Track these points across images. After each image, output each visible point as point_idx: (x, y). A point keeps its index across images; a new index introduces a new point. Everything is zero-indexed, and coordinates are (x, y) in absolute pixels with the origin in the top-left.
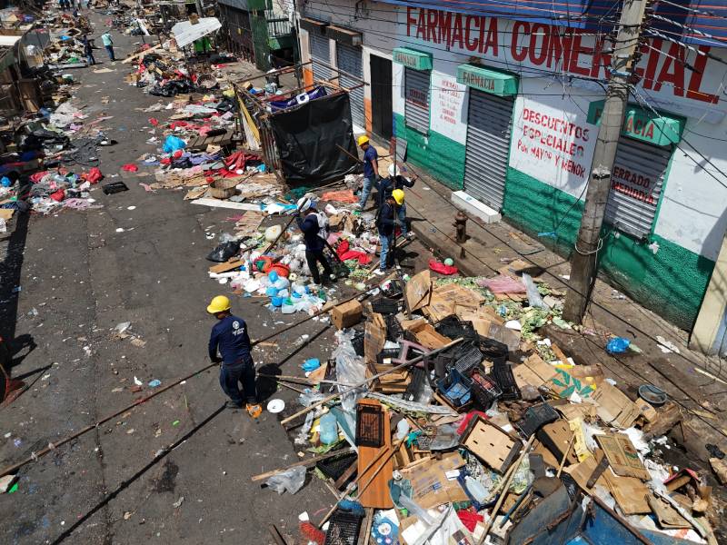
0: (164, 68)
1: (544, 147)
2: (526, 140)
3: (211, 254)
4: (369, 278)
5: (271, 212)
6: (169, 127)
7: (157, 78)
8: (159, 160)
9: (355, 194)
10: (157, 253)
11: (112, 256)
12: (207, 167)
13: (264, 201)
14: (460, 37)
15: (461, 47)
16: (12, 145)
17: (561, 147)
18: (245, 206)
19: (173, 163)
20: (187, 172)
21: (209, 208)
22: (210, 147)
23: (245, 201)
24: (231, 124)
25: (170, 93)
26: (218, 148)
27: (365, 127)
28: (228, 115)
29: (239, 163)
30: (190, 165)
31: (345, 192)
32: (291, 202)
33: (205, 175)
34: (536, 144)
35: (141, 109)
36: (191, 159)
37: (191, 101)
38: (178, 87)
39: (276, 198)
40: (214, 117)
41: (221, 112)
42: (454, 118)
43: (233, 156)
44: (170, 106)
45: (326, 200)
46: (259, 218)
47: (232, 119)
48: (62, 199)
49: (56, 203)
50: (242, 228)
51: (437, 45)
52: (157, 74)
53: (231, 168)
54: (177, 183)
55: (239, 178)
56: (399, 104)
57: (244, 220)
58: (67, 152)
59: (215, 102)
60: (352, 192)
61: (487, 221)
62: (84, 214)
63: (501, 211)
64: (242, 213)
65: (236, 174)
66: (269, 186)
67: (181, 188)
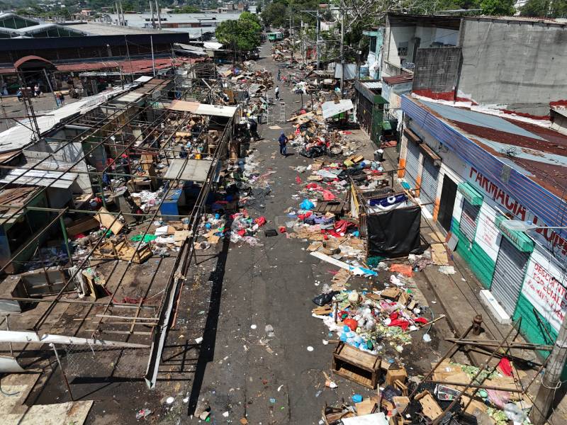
0: (311, 135)
1: (545, 293)
2: (534, 282)
3: (315, 299)
4: (406, 343)
5: (355, 274)
6: (306, 187)
7: (305, 142)
8: (297, 214)
9: (413, 269)
10: (286, 288)
11: (263, 284)
12: (324, 227)
13: (353, 262)
14: (502, 196)
15: (502, 202)
16: (222, 187)
17: (555, 298)
18: (340, 264)
19: (305, 219)
20: (312, 228)
21: (320, 260)
22: (328, 213)
23: (342, 259)
24: (344, 190)
25: (311, 156)
26: (333, 215)
27: (433, 215)
28: (344, 182)
29: (343, 228)
30: (313, 223)
31: (406, 267)
32: (369, 267)
33: (321, 233)
34: (540, 287)
35: (293, 168)
36: (315, 220)
37: (323, 166)
38: (317, 152)
39: (360, 262)
40: (334, 182)
41: (340, 180)
42: (491, 242)
43: (340, 223)
44: (309, 168)
45: (393, 270)
46: (347, 276)
47: (345, 186)
48: (244, 236)
49: (240, 237)
50: (336, 281)
51: (487, 193)
52: (306, 139)
53: (338, 230)
54: (304, 236)
55: (341, 239)
56: (457, 212)
57: (338, 275)
58: (249, 198)
59: (338, 169)
60: (411, 268)
61: (500, 322)
62: (253, 248)
63: (511, 317)
64: (338, 269)
65: (340, 236)
66: (358, 251)
67: (306, 240)
